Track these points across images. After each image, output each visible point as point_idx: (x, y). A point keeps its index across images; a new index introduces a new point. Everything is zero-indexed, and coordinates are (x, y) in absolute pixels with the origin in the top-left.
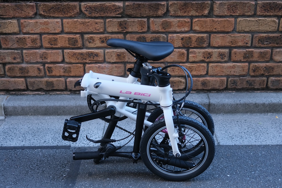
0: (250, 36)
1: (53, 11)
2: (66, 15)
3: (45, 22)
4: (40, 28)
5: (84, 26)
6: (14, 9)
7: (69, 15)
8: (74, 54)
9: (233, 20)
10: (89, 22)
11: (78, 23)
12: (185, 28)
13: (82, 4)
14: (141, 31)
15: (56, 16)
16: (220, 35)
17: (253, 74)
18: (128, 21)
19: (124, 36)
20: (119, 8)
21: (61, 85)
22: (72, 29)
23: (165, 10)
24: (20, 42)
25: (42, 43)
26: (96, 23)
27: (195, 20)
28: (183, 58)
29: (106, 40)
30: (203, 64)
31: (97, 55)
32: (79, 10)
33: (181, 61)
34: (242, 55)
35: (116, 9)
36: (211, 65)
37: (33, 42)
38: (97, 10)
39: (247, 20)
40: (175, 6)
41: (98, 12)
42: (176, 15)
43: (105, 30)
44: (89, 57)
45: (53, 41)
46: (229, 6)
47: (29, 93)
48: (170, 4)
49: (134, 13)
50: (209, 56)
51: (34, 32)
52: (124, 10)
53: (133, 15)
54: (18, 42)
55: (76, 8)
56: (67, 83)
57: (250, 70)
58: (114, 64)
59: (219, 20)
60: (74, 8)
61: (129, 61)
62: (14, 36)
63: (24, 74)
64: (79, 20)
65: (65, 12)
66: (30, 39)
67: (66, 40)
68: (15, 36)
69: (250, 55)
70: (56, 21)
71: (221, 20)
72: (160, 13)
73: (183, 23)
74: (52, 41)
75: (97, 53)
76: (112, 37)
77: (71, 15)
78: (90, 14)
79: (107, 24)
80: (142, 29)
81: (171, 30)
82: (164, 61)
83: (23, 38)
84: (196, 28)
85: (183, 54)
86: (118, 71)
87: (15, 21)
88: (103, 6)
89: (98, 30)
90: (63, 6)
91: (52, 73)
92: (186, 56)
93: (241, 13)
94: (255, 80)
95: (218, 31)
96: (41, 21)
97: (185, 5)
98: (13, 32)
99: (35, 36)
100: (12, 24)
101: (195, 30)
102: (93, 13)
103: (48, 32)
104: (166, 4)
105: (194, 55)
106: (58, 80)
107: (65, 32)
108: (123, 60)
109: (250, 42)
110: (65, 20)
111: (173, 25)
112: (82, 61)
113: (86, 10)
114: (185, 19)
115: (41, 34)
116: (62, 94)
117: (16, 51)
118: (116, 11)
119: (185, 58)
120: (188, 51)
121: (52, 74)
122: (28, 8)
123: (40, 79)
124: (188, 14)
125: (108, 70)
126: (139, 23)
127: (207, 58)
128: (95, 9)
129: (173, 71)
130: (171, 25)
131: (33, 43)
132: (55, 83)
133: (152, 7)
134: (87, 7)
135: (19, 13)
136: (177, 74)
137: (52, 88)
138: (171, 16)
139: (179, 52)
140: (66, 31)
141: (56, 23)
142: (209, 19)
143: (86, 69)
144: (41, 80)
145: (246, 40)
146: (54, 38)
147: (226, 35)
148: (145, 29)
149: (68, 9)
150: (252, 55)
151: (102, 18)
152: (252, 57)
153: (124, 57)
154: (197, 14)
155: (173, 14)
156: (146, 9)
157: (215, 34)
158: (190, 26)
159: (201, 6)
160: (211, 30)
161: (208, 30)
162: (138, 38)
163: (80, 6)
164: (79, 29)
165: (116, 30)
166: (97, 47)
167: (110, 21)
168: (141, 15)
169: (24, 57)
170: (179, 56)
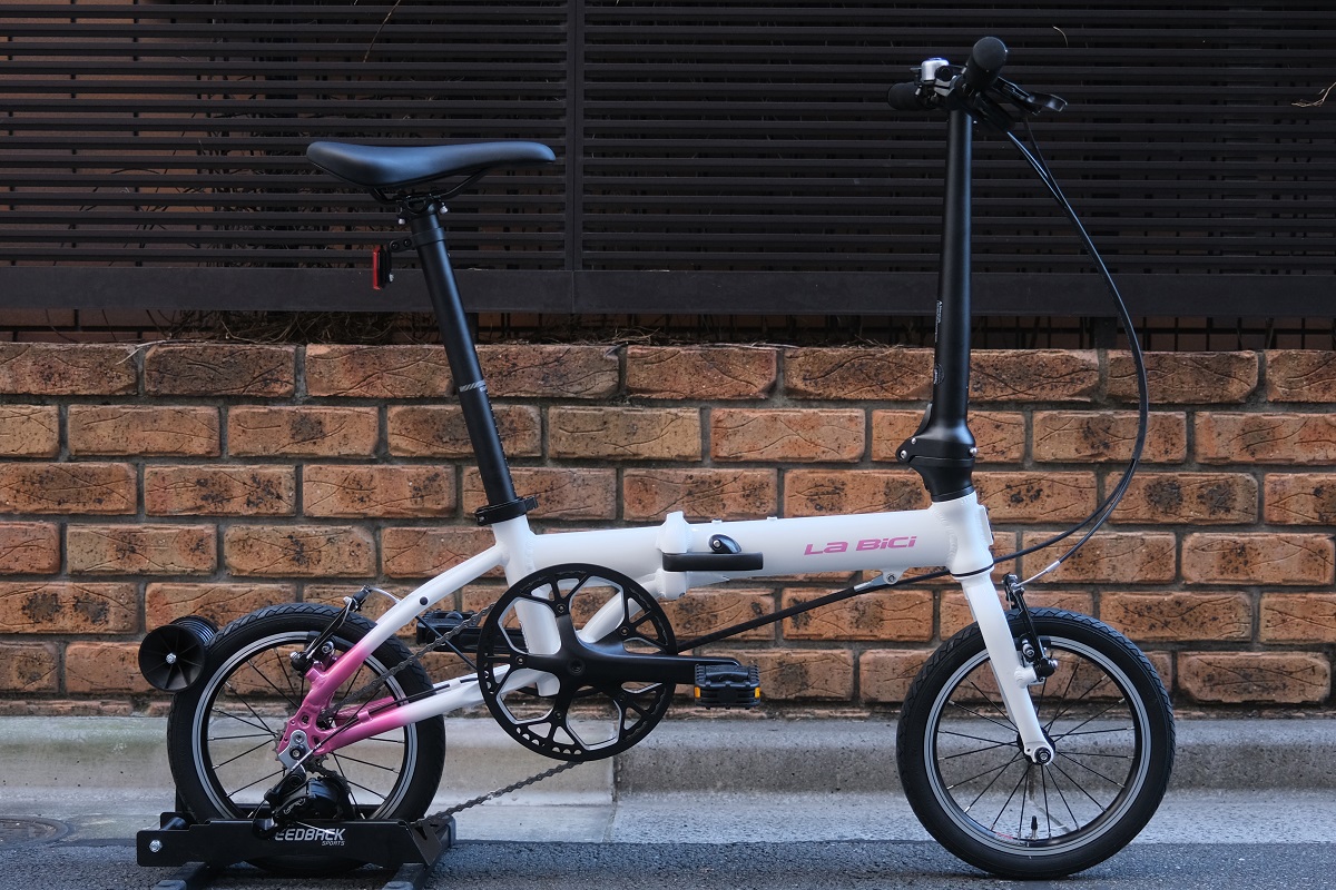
1: (842, 378)
2: (886, 394)
3: (806, 419)
4: (786, 440)
6: (695, 366)
7: (899, 392)
12: (1327, 447)
14: (1163, 459)
15: (848, 397)
18: (1116, 420)
19: (1098, 480)
20: (1087, 369)
21: (836, 677)
23: (1254, 380)
24: (699, 497)
25: (783, 501)
26: (997, 427)
28: (1322, 570)
29: (1030, 494)
33: (1315, 581)
35: (1073, 372)
37: (748, 496)
38: (1004, 377)
40: (1291, 364)
41: (1006, 384)
42: (1295, 400)
43: (1027, 453)
45: (828, 493)
47: (704, 714)
48: (1269, 359)
51: (759, 457)
52: (1103, 379)
53: (1136, 398)
54: (690, 493)
55: (925, 369)
56: (863, 668)
58: (1055, 592)
60: (918, 368)
61: (1113, 579)
62: (679, 472)
63: (693, 628)
65: (883, 382)
66: (739, 484)
67: (877, 490)
68: (683, 472)
70: (848, 414)
72: (1236, 389)
73: (1319, 429)
74: (823, 494)
76: (1053, 481)
77: (906, 391)
78: (976, 390)
79: (1035, 429)
80: (1166, 452)
81: (1277, 454)
82: (1247, 581)
83: (715, 478)
85: (1321, 551)
87: (691, 414)
88: (1027, 361)
89: (1003, 453)
90: (879, 359)
91: (805, 624)
96: (792, 414)
97: (1327, 360)
98: (678, 456)
99: (760, 474)
100: (679, 422)
102: (989, 387)
103: (813, 458)
104: (1257, 359)
106: (826, 657)
107: (875, 460)
108: (1091, 576)
110: (878, 414)
111: (1284, 435)
114: (1327, 416)
115: (781, 466)
116: (836, 718)
118: (1072, 381)
119: (1331, 570)
121: (806, 633)
122: (747, 363)
123: (757, 651)
126: (1157, 427)
128: (997, 371)
129: (1284, 621)
130: (1277, 436)
131: (751, 500)
132: (812, 669)
133: (1207, 367)
135: (711, 381)
136: (1298, 637)
137: (800, 690)
138: (1276, 403)
139: (1305, 542)
140: (883, 455)
141: (847, 424)
143: (942, 609)
144: (760, 655)
146: (833, 483)
148: (1179, 454)
149: (895, 372)
151: (1019, 405)
155: (1285, 396)
156: (1182, 376)
162: (1150, 488)
165: (1069, 452)
167: (1051, 418)
168: (1163, 399)
170: (1306, 562)
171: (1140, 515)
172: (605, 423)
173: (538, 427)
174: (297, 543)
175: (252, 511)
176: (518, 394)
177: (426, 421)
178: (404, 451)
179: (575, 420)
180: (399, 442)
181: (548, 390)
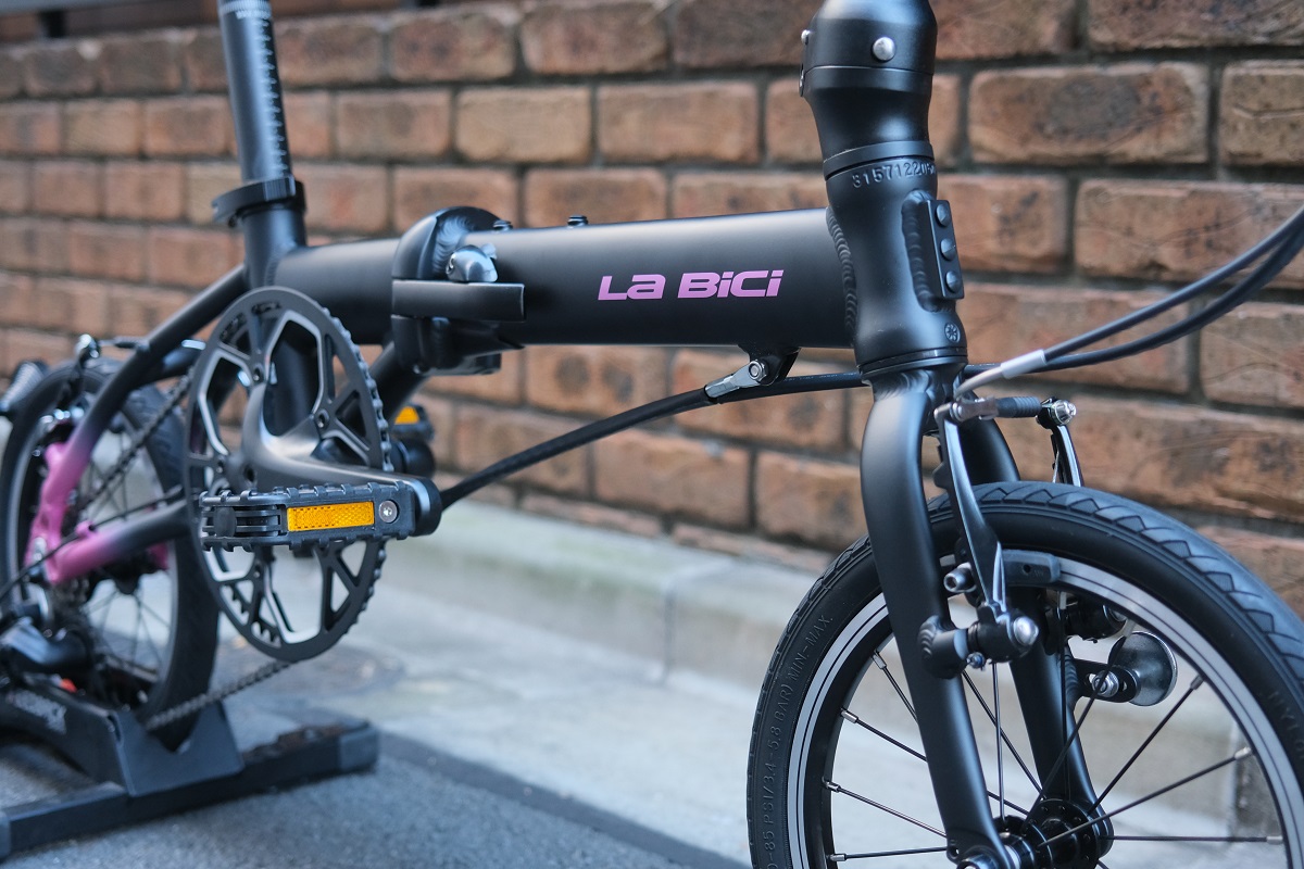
173: (1201, 103)
176: (1170, 41)
177: (1021, 99)
180: (983, 135)
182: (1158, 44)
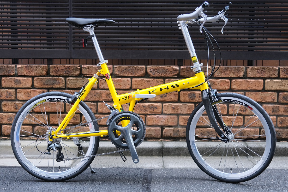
0: (276, 94)
1: (126, 72)
2: (135, 75)
3: (118, 80)
5: (148, 83)
6: (96, 69)
7: (137, 75)
8: (138, 107)
9: (262, 81)
10: (152, 81)
11: (144, 81)
12: (226, 86)
13: (148, 67)
15: (127, 76)
16: (253, 93)
17: (281, 126)
20: (176, 70)
22: (139, 86)
24: (97, 96)
26: (158, 82)
27: (234, 81)
28: (224, 111)
29: (165, 96)
30: (240, 117)
31: (156, 108)
32: (145, 71)
34: (271, 110)
35: (173, 71)
36: (246, 117)
37: (107, 96)
38: (159, 72)
39: (273, 81)
41: (159, 73)
42: (219, 77)
44: (150, 109)
46: (259, 70)
49: (187, 75)
50: (245, 110)
52: (179, 73)
53: (186, 76)
55: (143, 70)
57: (278, 122)
58: (170, 116)
59: (251, 81)
61: (181, 113)
64: (144, 79)
65: (134, 73)
66: (105, 93)
68: (94, 91)
69: (277, 109)
70: (127, 79)
71: (253, 81)
73: (224, 83)
75: (156, 106)
77: (139, 75)
78: (153, 74)
79: (166, 82)
81: (215, 88)
83: (100, 92)
84: (234, 87)
85: (224, 108)
86: (173, 122)
88: (164, 68)
90: (133, 68)
92: (227, 110)
93: (268, 76)
94: (282, 131)
95: (252, 89)
96: (116, 79)
97: (226, 68)
101: (233, 89)
102: (156, 74)
103: (120, 88)
104: (211, 68)
105: (233, 109)
107: (133, 88)
108: (177, 112)
109: (276, 99)
110: (133, 79)
111: (217, 84)
112: (145, 112)
113: (151, 72)
114: (226, 80)
117: (93, 103)
118: (173, 73)
119: (226, 111)
120: (228, 105)
124: (228, 76)
125: (165, 120)
127: (243, 112)
128: (157, 71)
130: (215, 84)
134: (151, 69)
138: (215, 77)
139: (221, 106)
141: (127, 81)
142: (244, 80)
143: (146, 119)
145: (273, 97)
147: (257, 93)
149: (137, 71)
150: (279, 110)
151: (162, 78)
152: (279, 111)
153: (178, 110)
154: (235, 76)
157: (249, 92)
158: (229, 85)
159: (238, 70)
160: (246, 88)
161: (244, 88)
162: (189, 94)
163: (146, 68)
164: (144, 86)
166: (157, 101)
167: (169, 80)
169: (98, 108)
171: (187, 100)
172: (78, 81)
173: (64, 82)
174: (16, 105)
175: (7, 99)
176: (60, 75)
177: (41, 81)
178: (37, 87)
179: (72, 80)
180: (36, 85)
181: (66, 74)
182: (59, 75)
